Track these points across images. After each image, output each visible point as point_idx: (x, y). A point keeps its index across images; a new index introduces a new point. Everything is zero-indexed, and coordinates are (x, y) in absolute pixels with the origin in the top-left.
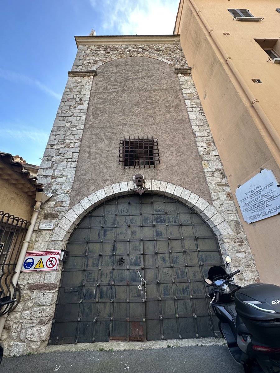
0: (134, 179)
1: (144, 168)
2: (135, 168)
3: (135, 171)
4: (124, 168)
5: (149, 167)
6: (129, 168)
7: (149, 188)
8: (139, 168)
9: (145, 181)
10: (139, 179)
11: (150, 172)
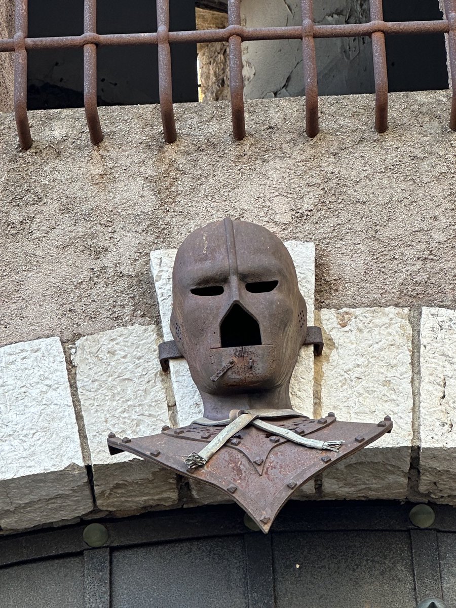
0: (164, 289)
1: (312, 130)
2: (170, 136)
3: (185, 183)
4: (26, 143)
5: (382, 126)
6: (97, 137)
7: (386, 427)
8: (239, 133)
9: (328, 320)
10: (234, 292)
11: (398, 189)
